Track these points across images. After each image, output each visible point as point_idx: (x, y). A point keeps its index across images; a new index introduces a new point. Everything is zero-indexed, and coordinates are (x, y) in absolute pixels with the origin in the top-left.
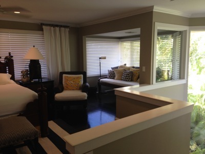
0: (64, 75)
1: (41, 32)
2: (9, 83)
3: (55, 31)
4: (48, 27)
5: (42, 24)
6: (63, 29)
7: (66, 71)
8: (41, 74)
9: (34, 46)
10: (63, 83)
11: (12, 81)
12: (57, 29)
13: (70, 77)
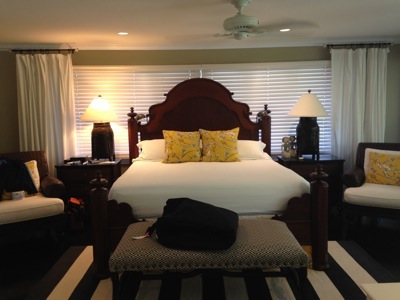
0: (368, 151)
1: (326, 62)
2: (261, 158)
3: (355, 58)
4: (342, 51)
5: (330, 46)
6: (374, 51)
7: (374, 140)
8: (318, 145)
9: (309, 91)
10: (365, 167)
11: (266, 155)
12: (362, 52)
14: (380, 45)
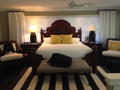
0: (109, 41)
1: (98, 15)
2: (79, 43)
3: (106, 14)
4: (103, 12)
5: (99, 10)
6: (112, 12)
7: (112, 38)
8: (95, 39)
9: (93, 23)
10: (109, 46)
11: (80, 42)
12: (108, 12)
13: (114, 42)
14: (114, 10)
